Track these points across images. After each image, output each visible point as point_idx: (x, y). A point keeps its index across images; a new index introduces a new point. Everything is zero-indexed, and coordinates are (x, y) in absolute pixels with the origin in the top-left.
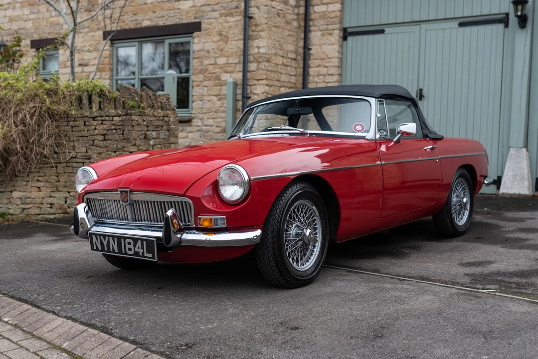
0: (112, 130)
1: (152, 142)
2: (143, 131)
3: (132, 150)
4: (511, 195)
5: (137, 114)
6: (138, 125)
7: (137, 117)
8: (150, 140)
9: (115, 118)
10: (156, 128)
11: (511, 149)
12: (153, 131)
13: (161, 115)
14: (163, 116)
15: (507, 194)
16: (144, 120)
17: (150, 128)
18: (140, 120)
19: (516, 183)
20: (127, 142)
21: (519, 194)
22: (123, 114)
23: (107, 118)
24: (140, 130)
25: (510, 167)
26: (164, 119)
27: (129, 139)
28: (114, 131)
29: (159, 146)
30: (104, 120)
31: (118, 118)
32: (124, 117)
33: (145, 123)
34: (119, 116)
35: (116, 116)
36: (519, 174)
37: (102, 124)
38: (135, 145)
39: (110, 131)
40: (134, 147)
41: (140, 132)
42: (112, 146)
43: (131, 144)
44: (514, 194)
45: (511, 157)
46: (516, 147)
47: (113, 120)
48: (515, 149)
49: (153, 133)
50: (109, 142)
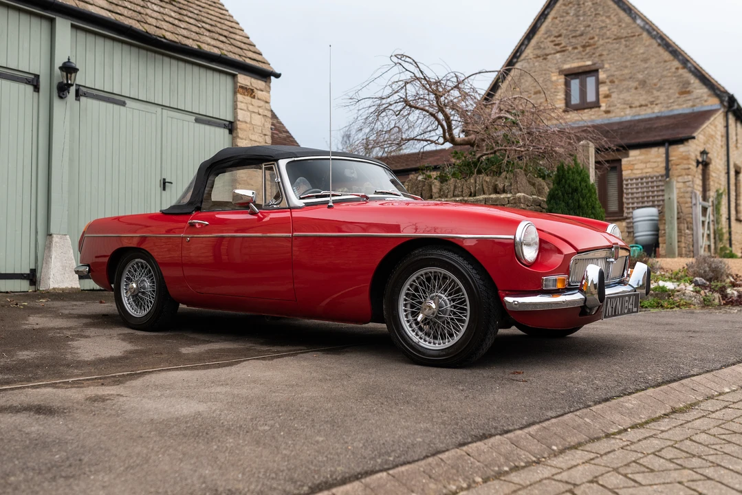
4: (63, 290)
11: (54, 236)
15: (58, 289)
19: (67, 275)
21: (72, 288)
25: (58, 257)
36: (68, 265)
44: (66, 289)
45: (56, 245)
46: (59, 234)
48: (59, 236)
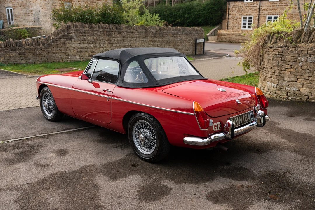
0: (277, 55)
1: (300, 64)
2: (294, 56)
3: (287, 68)
5: (292, 46)
6: (292, 53)
7: (292, 48)
8: (299, 62)
9: (279, 48)
10: (304, 55)
12: (302, 57)
13: (310, 47)
14: (311, 48)
16: (296, 50)
17: (300, 55)
18: (293, 50)
20: (284, 62)
22: (283, 46)
23: (276, 48)
24: (293, 56)
26: (312, 50)
27: (285, 61)
28: (278, 55)
29: (306, 67)
30: (274, 49)
31: (281, 48)
32: (284, 48)
33: (296, 52)
34: (282, 47)
35: (280, 47)
37: (273, 51)
38: (288, 65)
39: (276, 55)
40: (288, 66)
41: (292, 57)
42: (275, 64)
43: (286, 64)
47: (278, 50)
49: (303, 59)
50: (274, 61)
